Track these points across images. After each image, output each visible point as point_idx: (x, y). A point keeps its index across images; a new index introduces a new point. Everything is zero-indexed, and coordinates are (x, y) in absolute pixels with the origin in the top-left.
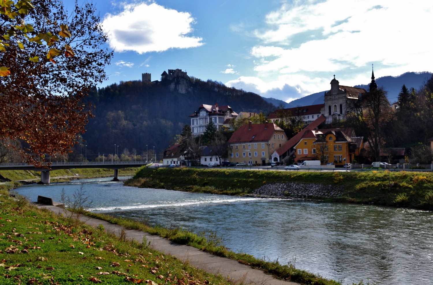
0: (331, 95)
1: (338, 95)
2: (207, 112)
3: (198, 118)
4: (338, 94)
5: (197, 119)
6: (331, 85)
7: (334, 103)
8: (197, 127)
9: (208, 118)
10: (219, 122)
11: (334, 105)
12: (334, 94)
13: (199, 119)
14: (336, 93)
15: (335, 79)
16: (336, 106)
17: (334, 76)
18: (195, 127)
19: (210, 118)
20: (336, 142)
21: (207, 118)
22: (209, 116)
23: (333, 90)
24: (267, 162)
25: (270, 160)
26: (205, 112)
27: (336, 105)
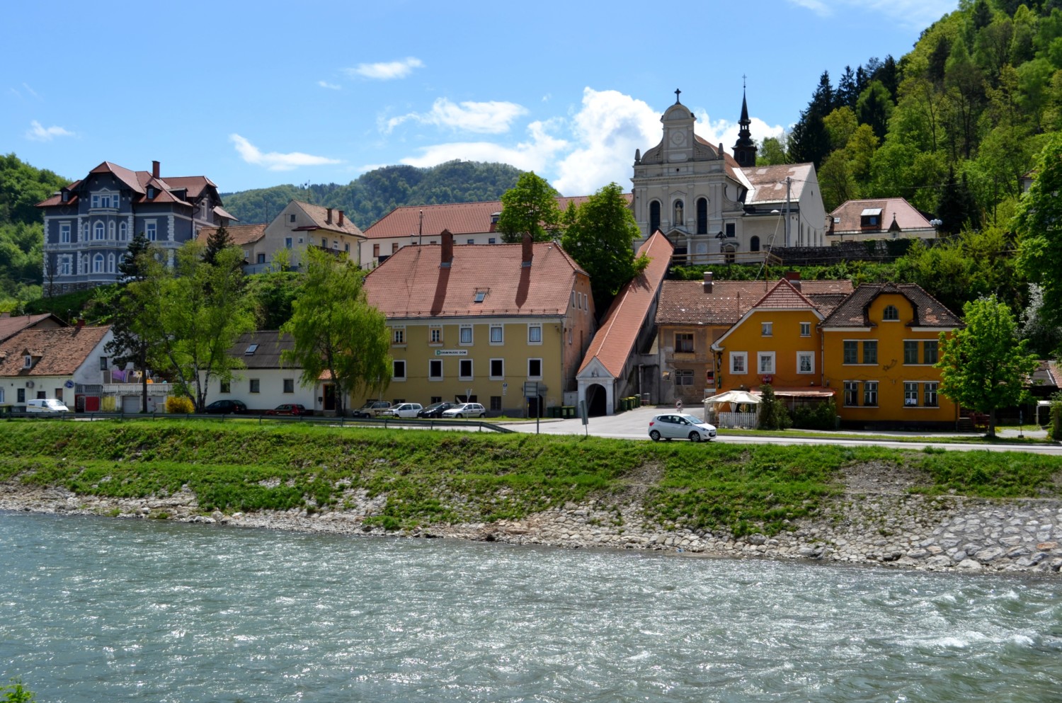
0: (661, 163)
1: (691, 164)
2: (122, 194)
3: (80, 217)
4: (689, 160)
5: (74, 222)
6: (662, 125)
7: (674, 193)
8: (75, 254)
9: (130, 220)
10: (176, 238)
11: (673, 199)
12: (673, 158)
13: (85, 220)
14: (683, 157)
15: (678, 103)
16: (679, 204)
17: (678, 92)
18: (62, 253)
19: (135, 219)
20: (915, 329)
21: (126, 218)
22: (134, 212)
23: (672, 145)
24: (550, 402)
25: (567, 395)
26: (117, 193)
27: (683, 199)
